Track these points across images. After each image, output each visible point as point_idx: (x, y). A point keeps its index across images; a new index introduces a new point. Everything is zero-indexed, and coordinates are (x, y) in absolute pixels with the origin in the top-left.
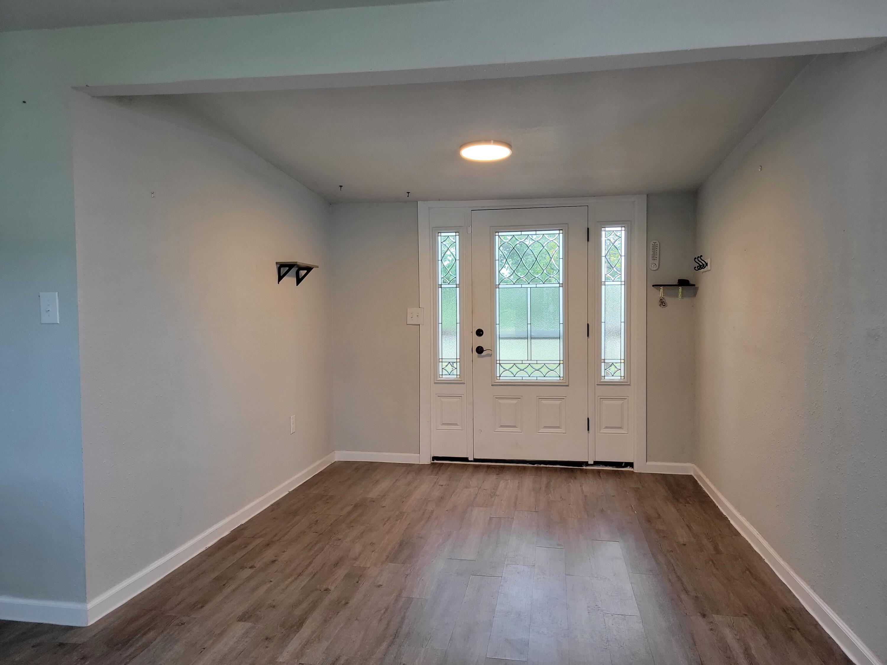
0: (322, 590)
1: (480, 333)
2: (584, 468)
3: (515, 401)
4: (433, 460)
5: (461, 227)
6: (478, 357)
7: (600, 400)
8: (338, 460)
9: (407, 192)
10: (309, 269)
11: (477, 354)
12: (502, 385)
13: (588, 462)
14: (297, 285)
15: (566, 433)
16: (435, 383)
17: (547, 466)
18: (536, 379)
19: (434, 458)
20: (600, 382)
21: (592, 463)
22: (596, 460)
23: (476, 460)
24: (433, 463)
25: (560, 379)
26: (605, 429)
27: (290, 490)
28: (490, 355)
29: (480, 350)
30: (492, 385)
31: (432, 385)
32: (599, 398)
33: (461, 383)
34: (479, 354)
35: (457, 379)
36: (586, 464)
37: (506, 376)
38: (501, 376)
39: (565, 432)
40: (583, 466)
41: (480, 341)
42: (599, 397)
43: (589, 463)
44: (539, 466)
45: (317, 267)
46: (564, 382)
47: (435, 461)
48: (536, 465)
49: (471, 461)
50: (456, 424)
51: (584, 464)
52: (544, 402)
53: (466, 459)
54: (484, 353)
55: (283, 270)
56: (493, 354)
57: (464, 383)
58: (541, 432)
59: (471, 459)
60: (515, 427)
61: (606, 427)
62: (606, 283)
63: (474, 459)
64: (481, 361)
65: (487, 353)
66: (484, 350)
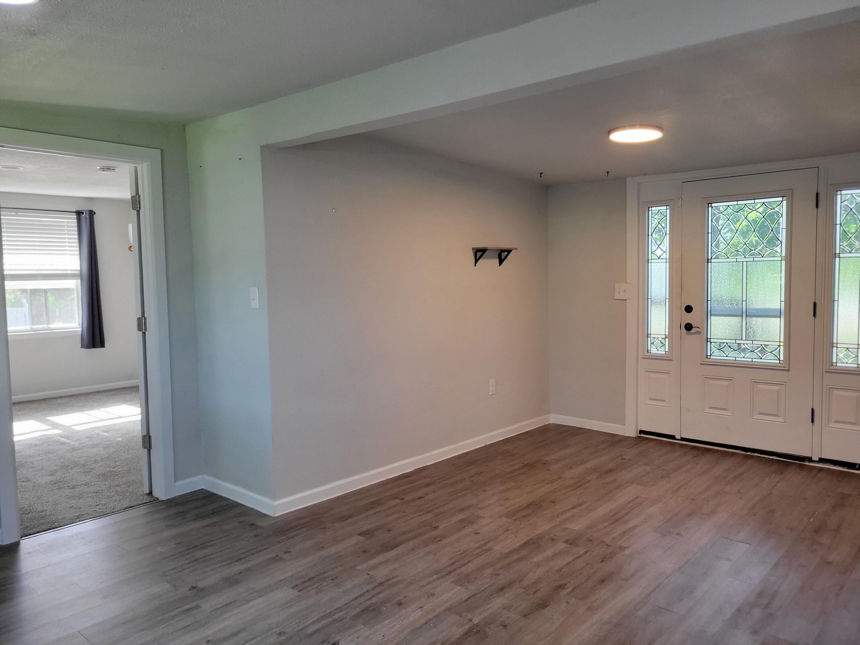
0: (433, 527)
1: (689, 309)
2: (807, 463)
3: (726, 383)
4: (640, 434)
5: (672, 200)
6: (687, 334)
7: (829, 390)
8: (553, 422)
9: (607, 172)
10: (509, 251)
11: (685, 331)
12: (712, 365)
13: (812, 457)
14: (500, 265)
15: (785, 423)
16: (643, 358)
17: (762, 456)
18: (751, 361)
19: (641, 432)
20: (829, 369)
21: (817, 459)
22: (822, 457)
23: (683, 439)
24: (640, 437)
25: (780, 363)
26: (835, 423)
27: (488, 444)
28: (699, 333)
29: (689, 327)
30: (701, 364)
31: (639, 360)
32: (828, 389)
33: (668, 360)
34: (688, 332)
35: (665, 356)
36: (810, 460)
37: (717, 355)
38: (712, 355)
39: (783, 422)
40: (805, 461)
41: (689, 318)
42: (828, 386)
43: (813, 459)
44: (752, 454)
45: (517, 249)
46: (783, 366)
47: (642, 435)
48: (748, 453)
49: (678, 440)
50: (663, 401)
51: (807, 459)
52: (760, 386)
53: (673, 437)
54: (693, 331)
55: (479, 254)
56: (702, 331)
57: (671, 360)
58: (755, 418)
59: (678, 437)
60: (725, 409)
61: (837, 422)
62: (841, 255)
63: (681, 437)
64: (690, 338)
65: (696, 330)
66: (693, 327)
